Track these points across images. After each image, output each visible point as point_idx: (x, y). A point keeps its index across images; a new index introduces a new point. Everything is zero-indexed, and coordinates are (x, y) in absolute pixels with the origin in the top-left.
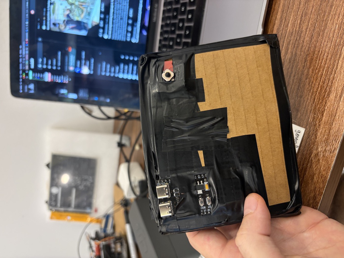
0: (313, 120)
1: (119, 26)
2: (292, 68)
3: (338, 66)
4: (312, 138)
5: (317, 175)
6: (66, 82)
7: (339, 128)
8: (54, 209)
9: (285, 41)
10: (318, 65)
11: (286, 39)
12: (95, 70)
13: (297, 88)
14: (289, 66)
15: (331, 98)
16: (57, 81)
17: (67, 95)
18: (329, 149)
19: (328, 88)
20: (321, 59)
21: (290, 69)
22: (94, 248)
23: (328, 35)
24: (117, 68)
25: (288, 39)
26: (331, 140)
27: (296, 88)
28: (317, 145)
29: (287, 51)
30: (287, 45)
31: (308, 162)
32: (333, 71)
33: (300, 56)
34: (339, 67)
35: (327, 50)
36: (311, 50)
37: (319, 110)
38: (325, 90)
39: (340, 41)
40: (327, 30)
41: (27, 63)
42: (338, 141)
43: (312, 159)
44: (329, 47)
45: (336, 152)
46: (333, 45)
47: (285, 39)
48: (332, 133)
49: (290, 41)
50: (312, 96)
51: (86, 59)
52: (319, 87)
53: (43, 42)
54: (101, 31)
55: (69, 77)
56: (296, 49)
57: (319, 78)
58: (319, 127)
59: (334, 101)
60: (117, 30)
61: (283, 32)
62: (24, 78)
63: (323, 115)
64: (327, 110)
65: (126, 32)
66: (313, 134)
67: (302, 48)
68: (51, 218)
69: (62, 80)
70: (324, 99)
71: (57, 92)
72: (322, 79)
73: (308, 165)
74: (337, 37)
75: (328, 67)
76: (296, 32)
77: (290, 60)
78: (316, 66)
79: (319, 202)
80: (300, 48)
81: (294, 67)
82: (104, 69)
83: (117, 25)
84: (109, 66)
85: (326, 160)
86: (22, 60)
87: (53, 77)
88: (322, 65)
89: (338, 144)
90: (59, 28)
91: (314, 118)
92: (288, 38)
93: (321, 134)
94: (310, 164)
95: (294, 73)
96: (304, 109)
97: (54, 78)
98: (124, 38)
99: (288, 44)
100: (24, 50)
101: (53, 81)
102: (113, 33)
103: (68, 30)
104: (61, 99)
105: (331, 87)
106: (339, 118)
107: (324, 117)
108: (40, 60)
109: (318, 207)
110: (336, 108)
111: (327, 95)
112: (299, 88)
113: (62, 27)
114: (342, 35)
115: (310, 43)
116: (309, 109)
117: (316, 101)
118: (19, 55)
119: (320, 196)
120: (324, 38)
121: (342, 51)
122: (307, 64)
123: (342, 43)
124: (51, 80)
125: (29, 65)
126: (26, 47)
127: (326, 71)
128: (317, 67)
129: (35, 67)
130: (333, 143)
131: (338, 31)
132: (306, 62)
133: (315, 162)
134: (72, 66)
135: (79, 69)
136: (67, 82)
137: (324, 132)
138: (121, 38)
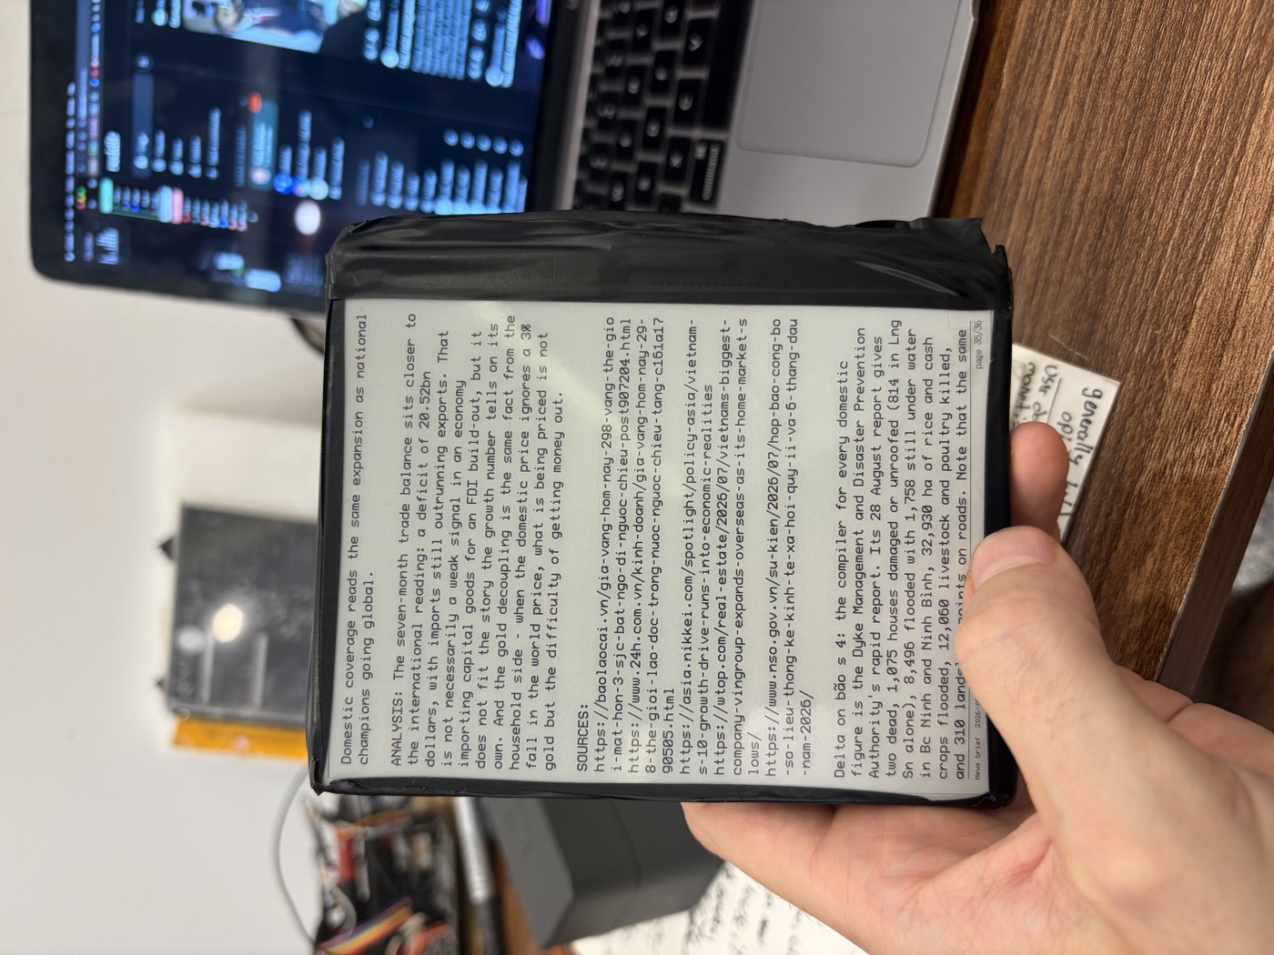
0: (1149, 350)
1: (441, 19)
2: (1080, 160)
3: (1248, 145)
4: (1145, 413)
5: (1156, 549)
6: (239, 225)
7: (1243, 374)
8: (186, 709)
9: (1057, 63)
10: (1174, 145)
11: (1060, 54)
12: (349, 183)
13: (1095, 235)
14: (1067, 152)
15: (1217, 264)
16: (206, 222)
17: (243, 277)
18: (1203, 452)
19: (1208, 229)
20: (1186, 122)
21: (1071, 167)
22: (334, 855)
23: (1214, 34)
24: (431, 181)
25: (1070, 54)
26: (1212, 417)
27: (1091, 235)
28: (1160, 440)
29: (1062, 96)
30: (1065, 75)
31: (1127, 503)
32: (1227, 163)
33: (1110, 113)
34: (1250, 150)
35: (1208, 88)
36: (1149, 89)
37: (1174, 312)
38: (1198, 235)
39: (1259, 53)
40: (1210, 14)
41: (94, 148)
42: (1238, 419)
43: (1143, 491)
44: (1217, 78)
45: (1230, 463)
46: (1231, 68)
47: (1055, 52)
48: (1216, 392)
49: (1075, 61)
50: (1149, 260)
51: (314, 145)
52: (1174, 225)
53: (154, 71)
54: (373, 36)
55: (251, 210)
56: (1097, 90)
57: (1177, 194)
58: (1170, 375)
59: (1229, 276)
60: (430, 35)
61: (1052, 29)
62: (82, 207)
63: (1185, 329)
64: (1201, 308)
65: (465, 44)
66: (1147, 401)
67: (1119, 83)
68: (178, 741)
69: (225, 220)
70: (1193, 269)
71: (204, 265)
72: (1188, 196)
73: (1127, 516)
74: (1245, 40)
75: (1212, 152)
76: (1096, 26)
77: (1072, 129)
78: (1169, 148)
79: (1163, 647)
80: (1111, 82)
81: (1086, 157)
82: (381, 183)
83: (433, 16)
84: (399, 173)
85: (1191, 493)
86: (77, 141)
87: (188, 206)
88: (1189, 145)
89: (1238, 434)
90: (216, 22)
91: (1153, 341)
92: (1068, 50)
93: (1177, 399)
94: (1133, 510)
95: (1084, 179)
96: (1120, 309)
97: (192, 210)
98: (458, 67)
99: (1069, 70)
100: (83, 100)
101: (188, 220)
102: (417, 46)
103: (248, 29)
104: (219, 290)
105: (1220, 223)
106: (1244, 336)
107: (1191, 336)
108: (143, 141)
109: (1156, 664)
110: (1235, 301)
111: (1204, 256)
112: (1102, 232)
113: (226, 15)
114: (1266, 32)
115: (1148, 65)
116: (1135, 309)
117: (1164, 278)
118: (66, 118)
119: (1167, 627)
120: (1200, 43)
121: (1264, 91)
122: (1134, 144)
123: (1264, 59)
124: (184, 217)
125: (103, 159)
126: (91, 90)
127: (1202, 167)
128: (1172, 150)
129: (122, 164)
130: (1220, 430)
131: (1250, 18)
132: (1132, 137)
133: (1151, 503)
134: (261, 167)
135: (290, 180)
136: (243, 227)
137: (1187, 390)
138: (448, 65)
